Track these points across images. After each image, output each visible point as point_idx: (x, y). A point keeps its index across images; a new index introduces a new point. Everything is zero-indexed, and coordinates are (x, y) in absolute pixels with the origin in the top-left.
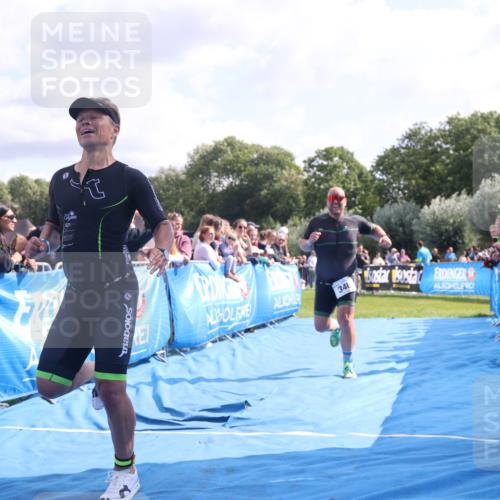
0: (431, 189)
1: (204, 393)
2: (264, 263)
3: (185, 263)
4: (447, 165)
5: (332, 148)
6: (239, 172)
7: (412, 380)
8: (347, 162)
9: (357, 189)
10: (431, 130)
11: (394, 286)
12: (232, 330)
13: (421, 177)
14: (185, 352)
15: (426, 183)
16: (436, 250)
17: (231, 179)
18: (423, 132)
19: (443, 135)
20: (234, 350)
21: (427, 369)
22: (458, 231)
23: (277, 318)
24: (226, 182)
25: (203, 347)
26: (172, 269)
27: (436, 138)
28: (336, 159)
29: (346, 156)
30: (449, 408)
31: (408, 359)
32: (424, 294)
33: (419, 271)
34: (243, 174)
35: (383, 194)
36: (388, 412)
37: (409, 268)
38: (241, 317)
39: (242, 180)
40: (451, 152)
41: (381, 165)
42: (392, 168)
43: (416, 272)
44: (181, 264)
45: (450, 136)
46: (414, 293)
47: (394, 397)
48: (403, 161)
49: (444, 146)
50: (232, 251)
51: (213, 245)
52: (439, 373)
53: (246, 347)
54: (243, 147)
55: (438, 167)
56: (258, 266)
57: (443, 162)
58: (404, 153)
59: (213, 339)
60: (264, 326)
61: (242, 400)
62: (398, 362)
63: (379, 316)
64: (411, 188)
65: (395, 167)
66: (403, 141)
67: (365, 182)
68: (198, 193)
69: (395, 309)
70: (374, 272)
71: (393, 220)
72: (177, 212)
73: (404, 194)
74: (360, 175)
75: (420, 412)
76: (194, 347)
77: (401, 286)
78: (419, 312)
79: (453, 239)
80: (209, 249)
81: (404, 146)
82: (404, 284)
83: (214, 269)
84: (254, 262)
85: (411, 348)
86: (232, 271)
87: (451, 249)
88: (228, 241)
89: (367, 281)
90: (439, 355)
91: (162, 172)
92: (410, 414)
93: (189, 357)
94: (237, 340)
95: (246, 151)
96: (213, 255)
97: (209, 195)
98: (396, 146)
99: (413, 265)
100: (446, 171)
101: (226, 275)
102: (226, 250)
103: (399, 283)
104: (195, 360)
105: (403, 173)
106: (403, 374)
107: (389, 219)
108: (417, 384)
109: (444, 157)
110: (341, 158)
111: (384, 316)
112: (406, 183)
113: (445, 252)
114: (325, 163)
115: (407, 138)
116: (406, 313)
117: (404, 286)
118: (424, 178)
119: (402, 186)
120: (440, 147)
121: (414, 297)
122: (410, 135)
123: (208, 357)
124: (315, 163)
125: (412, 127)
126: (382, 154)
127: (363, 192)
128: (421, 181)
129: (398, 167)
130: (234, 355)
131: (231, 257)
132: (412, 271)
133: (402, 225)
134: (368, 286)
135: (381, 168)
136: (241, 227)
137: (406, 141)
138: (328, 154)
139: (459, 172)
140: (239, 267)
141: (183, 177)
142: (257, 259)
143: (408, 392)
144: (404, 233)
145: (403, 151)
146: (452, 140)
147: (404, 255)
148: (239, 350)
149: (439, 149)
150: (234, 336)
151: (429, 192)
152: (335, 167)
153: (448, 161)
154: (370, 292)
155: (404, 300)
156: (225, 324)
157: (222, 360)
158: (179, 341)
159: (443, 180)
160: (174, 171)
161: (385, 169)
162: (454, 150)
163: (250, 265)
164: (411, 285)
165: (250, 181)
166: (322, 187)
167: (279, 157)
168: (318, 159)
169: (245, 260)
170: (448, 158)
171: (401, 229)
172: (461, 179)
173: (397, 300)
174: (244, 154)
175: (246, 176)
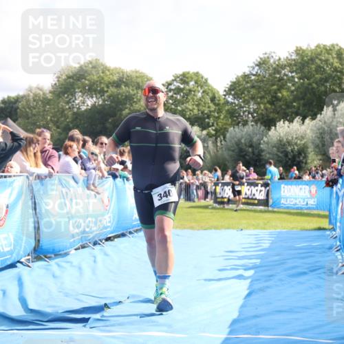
0: (278, 113)
1: (67, 296)
2: (124, 177)
3: (50, 175)
4: (292, 92)
5: (188, 73)
6: (102, 92)
7: (257, 286)
8: (202, 87)
9: (210, 112)
10: (280, 59)
11: (243, 200)
12: (93, 238)
13: (268, 102)
14: (49, 258)
15: (273, 107)
16: (281, 169)
17: (94, 99)
18: (272, 61)
19: (290, 64)
20: (95, 257)
21: (272, 276)
22: (302, 151)
23: (135, 229)
24: (90, 102)
25: (66, 254)
26: (38, 181)
27: (283, 67)
28: (192, 83)
29: (200, 81)
30: (290, 311)
31: (254, 267)
32: (270, 209)
33: (265, 188)
34: (106, 95)
35: (234, 117)
36: (235, 315)
37: (257, 185)
38: (102, 226)
39: (104, 101)
40: (296, 80)
41: (233, 90)
42: (243, 93)
43: (263, 188)
44: (46, 177)
45: (295, 65)
46: (261, 207)
47: (241, 302)
48: (253, 87)
49: (290, 74)
50: (95, 165)
51: (75, 160)
52: (281, 280)
53: (106, 254)
54: (105, 69)
55: (285, 93)
56: (119, 180)
57: (288, 89)
58: (254, 79)
59: (76, 247)
60: (123, 235)
61: (102, 302)
62: (245, 270)
63: (228, 228)
64: (260, 112)
65: (246, 93)
66: (254, 68)
67: (218, 105)
68: (63, 111)
69: (244, 222)
70: (225, 187)
71: (243, 141)
72: (45, 128)
73: (253, 117)
74: (213, 99)
75: (264, 315)
76: (57, 254)
77: (249, 201)
78: (265, 224)
79: (298, 159)
80: (73, 163)
81: (254, 73)
82: (252, 199)
83: (77, 182)
84: (115, 177)
85: (257, 257)
86: (93, 184)
87: (295, 168)
88: (90, 156)
89: (219, 196)
90: (283, 263)
91: (31, 91)
92: (256, 316)
93: (53, 262)
94: (97, 247)
95: (108, 73)
96: (76, 168)
97: (74, 113)
98: (247, 72)
99: (261, 182)
100: (291, 97)
101: (88, 188)
102: (89, 165)
103: (248, 198)
104: (59, 265)
105: (253, 98)
106: (249, 280)
107: (240, 140)
108: (262, 290)
109: (290, 85)
110: (196, 83)
111: (233, 228)
112: (255, 107)
113: (290, 172)
114: (182, 86)
115: (257, 65)
116: (253, 225)
117: (252, 201)
118: (272, 103)
119: (252, 110)
120: (287, 75)
121: (261, 211)
122: (260, 63)
123: (71, 263)
124: (173, 87)
125: (262, 56)
126: (235, 80)
127: (216, 115)
128: (268, 106)
129: (249, 92)
130: (95, 261)
131: (93, 171)
132: (259, 188)
133: (251, 146)
134: (219, 200)
135: (233, 92)
136: (102, 144)
137: (257, 68)
138: (184, 78)
139: (303, 98)
140: (101, 181)
141: (49, 96)
142: (117, 174)
143: (254, 297)
144: (253, 153)
145: (253, 77)
146: (297, 69)
147: (252, 173)
148: (100, 257)
149: (285, 77)
150: (95, 244)
151: (276, 116)
152: (190, 91)
153: (293, 88)
154: (222, 206)
155: (251, 214)
156: (87, 233)
157: (84, 266)
158: (44, 247)
159: (288, 105)
160: (41, 90)
161: (236, 94)
162: (299, 78)
163: (111, 179)
164: (259, 200)
165: (112, 102)
166: (179, 108)
167: (139, 80)
168: (175, 83)
169: (106, 174)
170: (293, 85)
171: (250, 150)
172: (304, 105)
173: (246, 213)
174: (107, 76)
175: (109, 97)
